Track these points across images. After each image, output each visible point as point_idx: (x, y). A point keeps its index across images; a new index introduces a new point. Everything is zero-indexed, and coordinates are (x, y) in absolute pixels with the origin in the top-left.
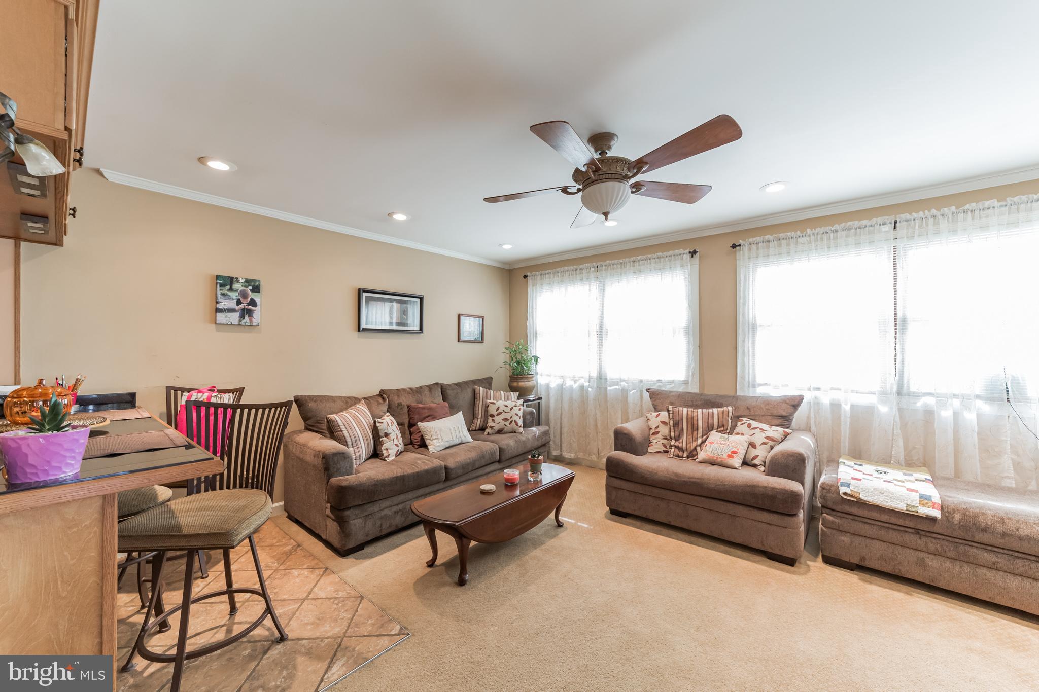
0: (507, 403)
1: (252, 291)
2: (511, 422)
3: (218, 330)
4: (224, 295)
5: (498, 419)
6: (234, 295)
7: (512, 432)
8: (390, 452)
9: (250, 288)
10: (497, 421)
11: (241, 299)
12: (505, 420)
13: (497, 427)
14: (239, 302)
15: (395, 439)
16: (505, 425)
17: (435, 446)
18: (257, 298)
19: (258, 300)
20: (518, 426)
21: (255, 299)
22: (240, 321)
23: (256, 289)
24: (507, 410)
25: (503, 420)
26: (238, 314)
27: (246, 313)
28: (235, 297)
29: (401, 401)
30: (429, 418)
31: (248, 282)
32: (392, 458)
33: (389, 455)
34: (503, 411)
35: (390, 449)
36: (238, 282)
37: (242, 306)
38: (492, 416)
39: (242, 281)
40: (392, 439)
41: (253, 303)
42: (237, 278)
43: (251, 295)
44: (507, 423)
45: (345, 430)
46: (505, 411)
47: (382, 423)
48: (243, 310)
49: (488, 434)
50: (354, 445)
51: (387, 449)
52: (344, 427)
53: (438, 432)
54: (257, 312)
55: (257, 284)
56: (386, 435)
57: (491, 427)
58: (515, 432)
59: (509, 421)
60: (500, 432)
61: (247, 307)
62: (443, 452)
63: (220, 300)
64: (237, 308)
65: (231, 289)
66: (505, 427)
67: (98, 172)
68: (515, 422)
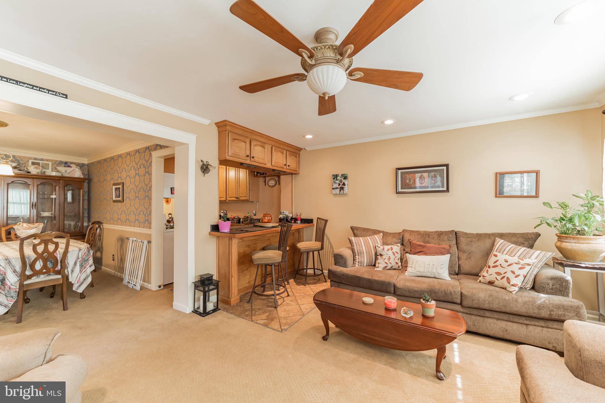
0: (507, 257)
1: (344, 179)
2: (504, 277)
3: (334, 197)
4: (334, 182)
5: (492, 271)
6: (338, 182)
7: (503, 288)
8: (380, 265)
9: (343, 178)
10: (490, 273)
11: (340, 183)
12: (498, 274)
13: (488, 278)
14: (339, 185)
15: (387, 259)
16: (496, 278)
17: (410, 271)
18: (346, 182)
19: (346, 183)
20: (509, 283)
21: (345, 182)
22: (340, 192)
23: (345, 178)
24: (505, 264)
25: (496, 273)
26: (339, 190)
27: (342, 189)
28: (338, 183)
29: (411, 238)
30: (421, 253)
31: (342, 175)
32: (380, 269)
33: (379, 267)
34: (500, 265)
35: (381, 264)
36: (339, 176)
37: (340, 186)
38: (489, 267)
39: (340, 175)
40: (384, 258)
41: (344, 184)
42: (338, 175)
43: (343, 181)
44: (499, 277)
45: (355, 246)
46: (502, 265)
47: (379, 247)
48: (341, 187)
49: (480, 282)
50: (360, 255)
51: (379, 263)
52: (355, 244)
53: (414, 263)
54: (346, 188)
55: (346, 175)
56: (381, 255)
57: (484, 276)
58: (505, 289)
59: (501, 276)
60: (491, 283)
61: (342, 186)
62: (414, 278)
63: (333, 185)
64: (339, 187)
65: (337, 180)
66: (496, 280)
67: (305, 149)
68: (508, 278)
